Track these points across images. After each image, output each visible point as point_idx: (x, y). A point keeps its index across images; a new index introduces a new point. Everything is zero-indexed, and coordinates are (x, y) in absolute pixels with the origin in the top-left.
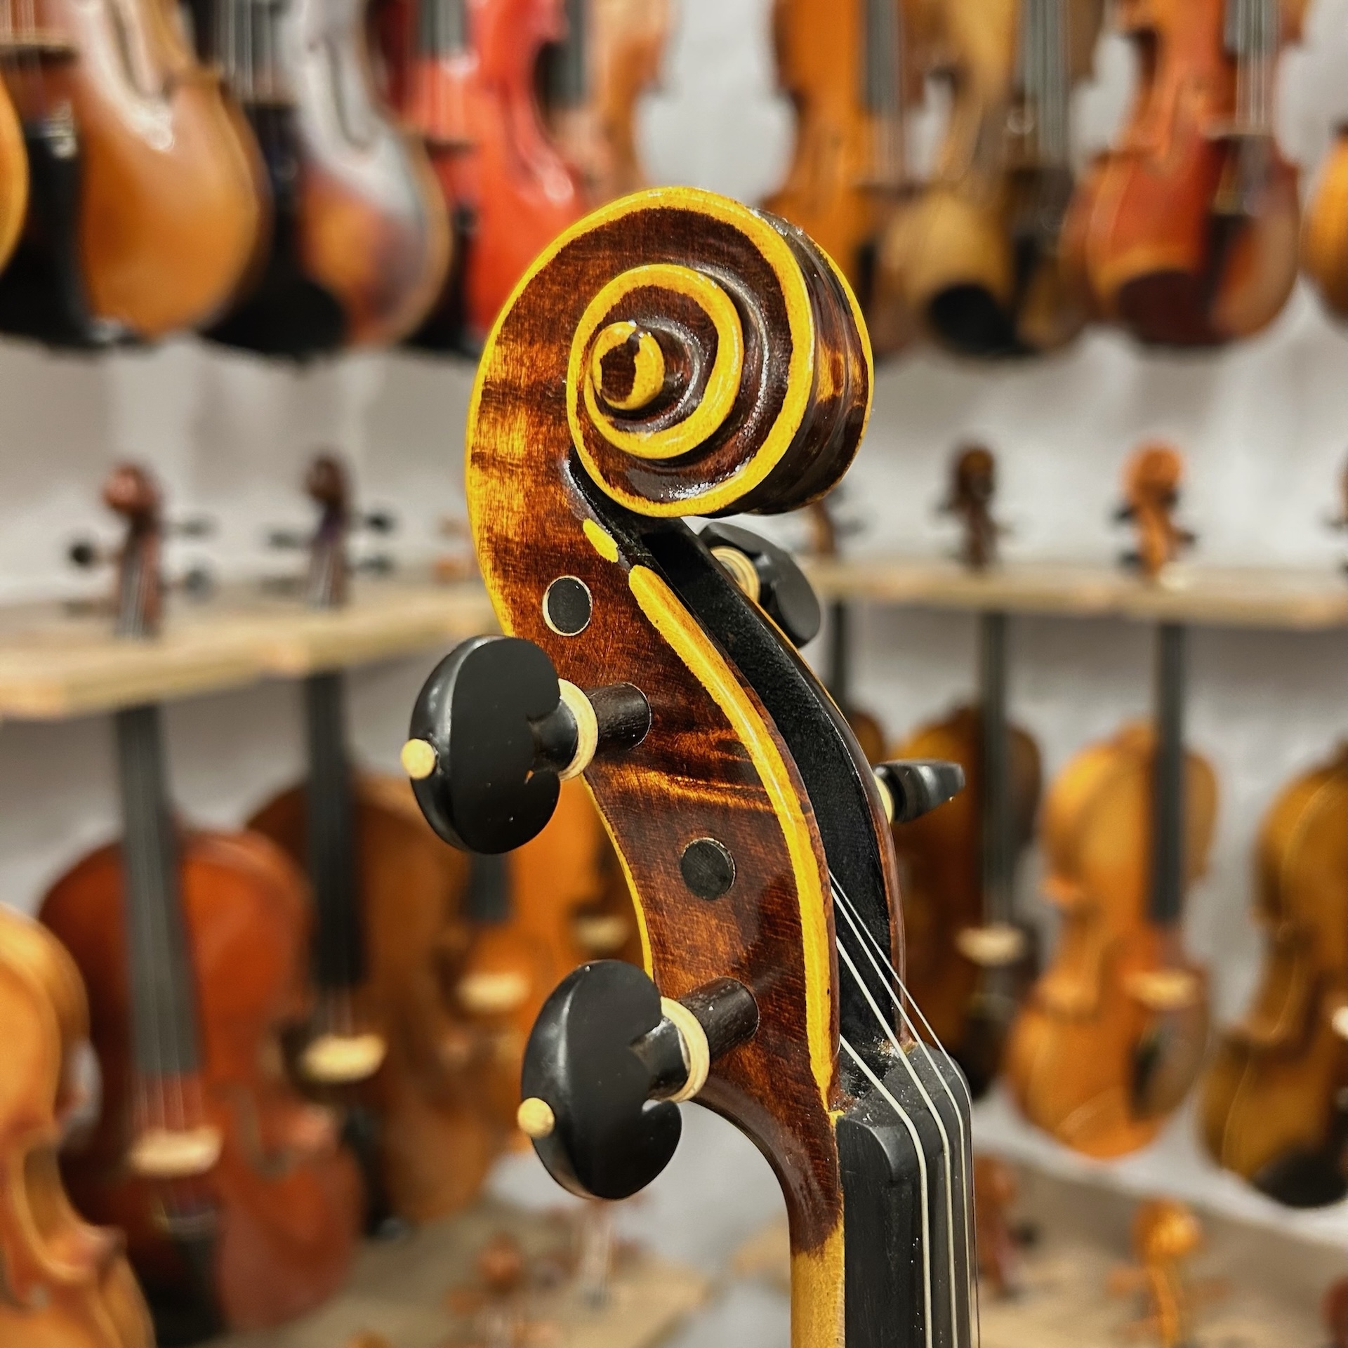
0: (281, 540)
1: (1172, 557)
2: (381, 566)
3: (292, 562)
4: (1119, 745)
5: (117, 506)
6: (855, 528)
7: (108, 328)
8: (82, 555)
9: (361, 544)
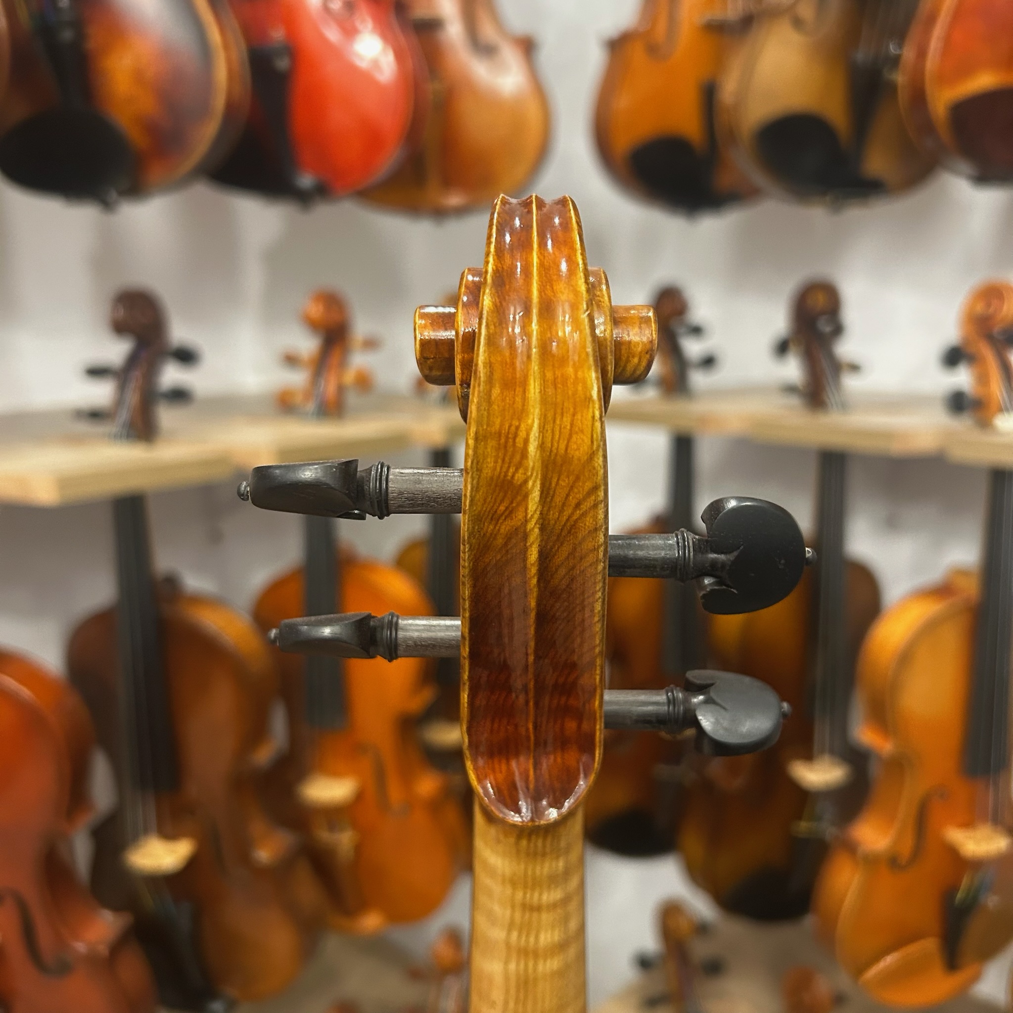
0: (96, 372)
2: (179, 396)
6: (709, 362)
9: (170, 375)
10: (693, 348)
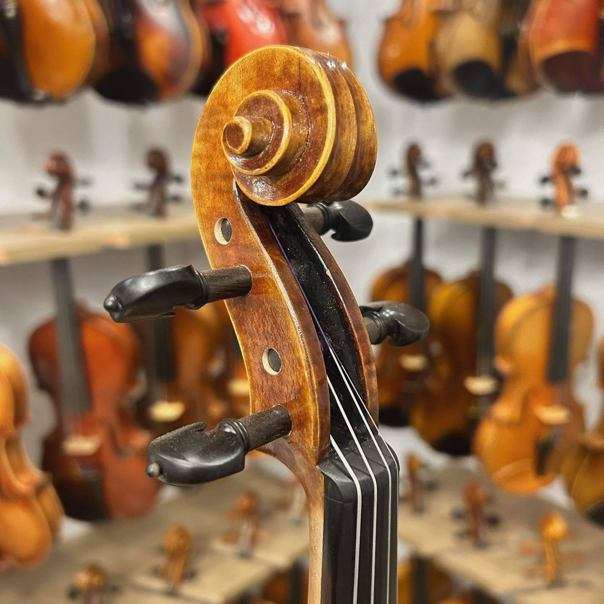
0: (139, 187)
2: (176, 199)
4: (539, 295)
5: (52, 172)
7: (40, 94)
8: (41, 193)
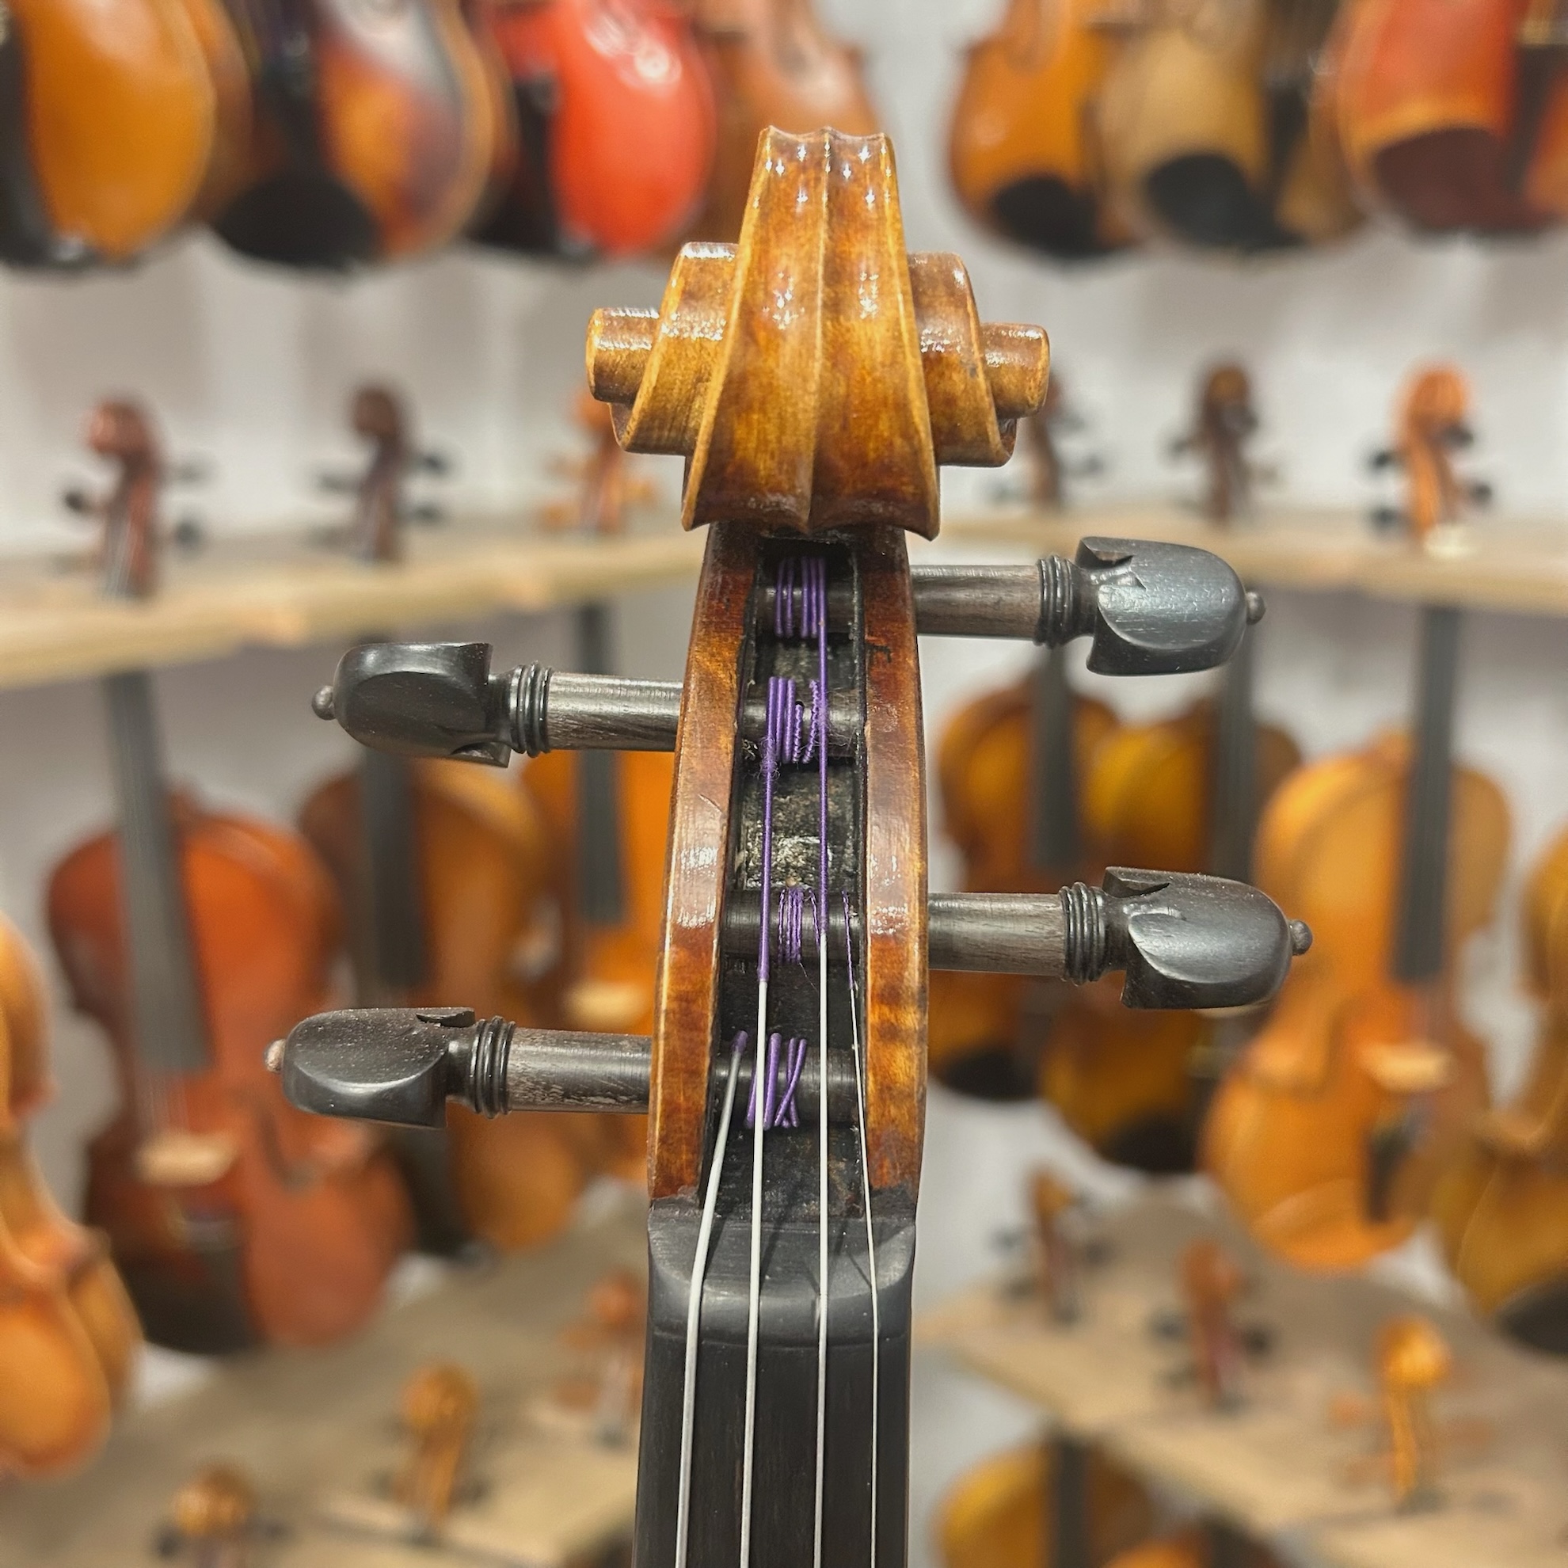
0: (331, 484)
1: (1450, 516)
3: (337, 510)
4: (1368, 757)
5: (102, 448)
7: (71, 246)
8: (75, 502)
9: (419, 489)
10: (1071, 447)
